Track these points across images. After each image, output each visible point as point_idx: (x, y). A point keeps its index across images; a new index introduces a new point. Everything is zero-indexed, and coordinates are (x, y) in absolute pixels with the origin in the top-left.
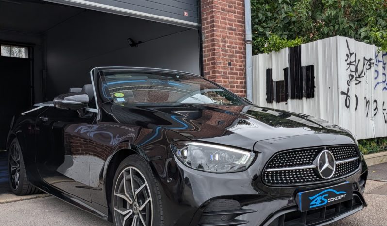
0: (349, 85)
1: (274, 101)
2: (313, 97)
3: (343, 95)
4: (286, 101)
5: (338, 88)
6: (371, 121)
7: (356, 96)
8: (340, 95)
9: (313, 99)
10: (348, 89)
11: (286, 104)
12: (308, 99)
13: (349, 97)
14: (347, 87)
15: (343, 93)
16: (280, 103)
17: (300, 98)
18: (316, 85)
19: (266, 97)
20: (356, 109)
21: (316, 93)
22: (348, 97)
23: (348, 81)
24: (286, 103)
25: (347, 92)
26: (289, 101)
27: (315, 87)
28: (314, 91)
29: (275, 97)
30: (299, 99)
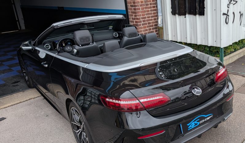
0: (228, 8)
1: (177, 14)
3: (224, 16)
4: (185, 15)
5: (221, 11)
7: (234, 13)
8: (222, 16)
9: (203, 16)
12: (200, 16)
13: (228, 16)
14: (227, 9)
15: (224, 14)
16: (181, 16)
17: (195, 14)
18: (205, 6)
19: (171, 10)
20: (233, 22)
21: (205, 12)
23: (228, 4)
24: (185, 16)
25: (227, 13)
26: (187, 15)
27: (205, 8)
29: (177, 12)
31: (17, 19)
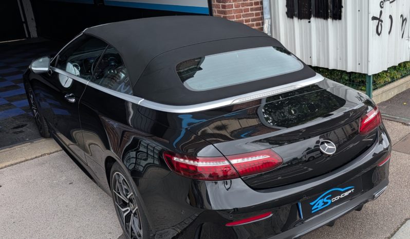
0: (382, 7)
1: (296, 16)
2: (340, 18)
3: (375, 21)
4: (309, 18)
5: (368, 13)
6: (407, 41)
7: (391, 17)
8: (371, 22)
9: (340, 21)
10: (381, 12)
11: (309, 22)
12: (334, 21)
13: (382, 21)
14: (380, 9)
15: (374, 18)
16: (302, 20)
17: (326, 18)
18: (343, 5)
19: (286, 10)
20: (389, 32)
21: (343, 14)
22: (380, 23)
23: (382, 2)
24: (309, 20)
25: (379, 17)
26: (312, 19)
27: (342, 7)
28: (341, 12)
29: (296, 13)
30: (324, 19)
31: (23, 20)
